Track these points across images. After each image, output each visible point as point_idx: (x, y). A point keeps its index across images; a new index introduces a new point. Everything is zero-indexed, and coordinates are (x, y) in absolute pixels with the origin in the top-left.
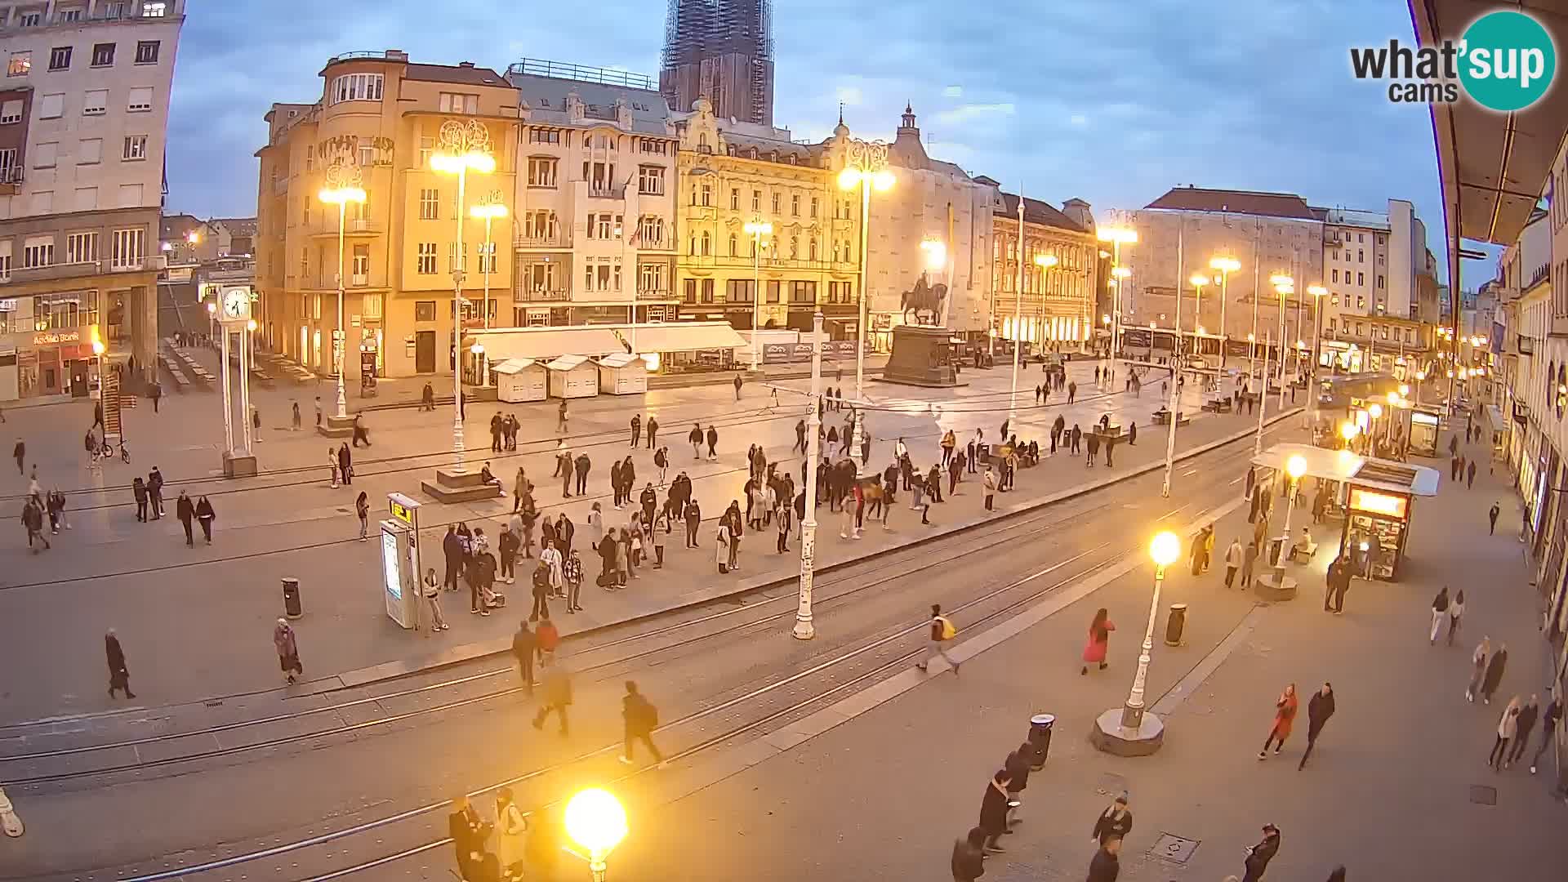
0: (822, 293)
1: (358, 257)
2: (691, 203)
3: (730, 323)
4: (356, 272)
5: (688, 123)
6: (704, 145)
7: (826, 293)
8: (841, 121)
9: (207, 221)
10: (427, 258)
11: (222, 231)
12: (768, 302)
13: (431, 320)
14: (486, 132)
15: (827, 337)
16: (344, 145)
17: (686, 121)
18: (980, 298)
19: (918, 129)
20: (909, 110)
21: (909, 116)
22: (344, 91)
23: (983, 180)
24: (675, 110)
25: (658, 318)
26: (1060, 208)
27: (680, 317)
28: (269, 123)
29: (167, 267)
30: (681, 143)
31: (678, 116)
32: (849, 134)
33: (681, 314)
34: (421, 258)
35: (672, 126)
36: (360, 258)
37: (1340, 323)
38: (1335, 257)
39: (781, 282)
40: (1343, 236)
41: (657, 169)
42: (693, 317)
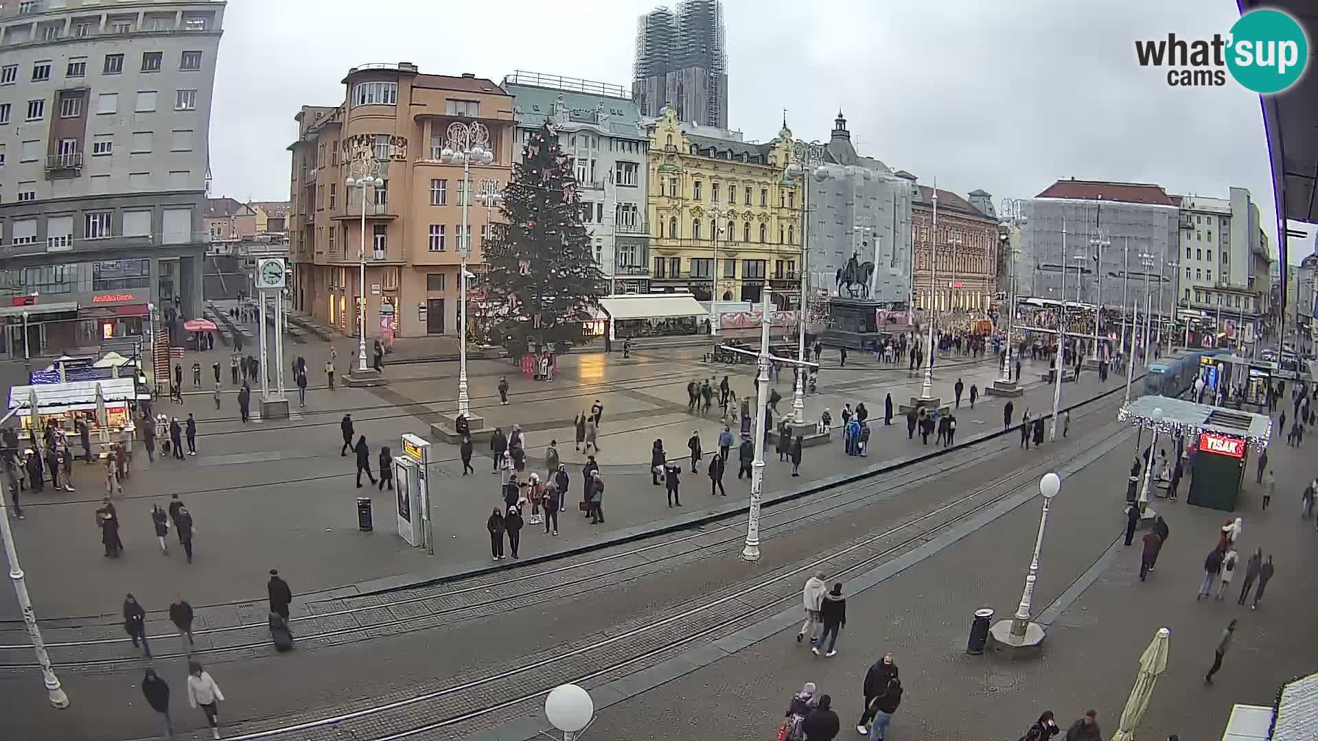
0: (771, 269)
1: (377, 236)
2: (661, 194)
3: (694, 295)
4: (376, 249)
5: (657, 126)
6: (671, 145)
7: (774, 270)
8: (785, 125)
9: (246, 203)
10: (437, 237)
11: (260, 212)
12: (725, 277)
13: (440, 290)
14: (487, 132)
15: (774, 307)
16: (364, 142)
17: (655, 124)
18: (901, 274)
19: (849, 132)
20: (841, 116)
21: (841, 121)
22: (363, 97)
23: (902, 175)
24: (645, 115)
25: (633, 290)
26: (966, 198)
27: (652, 290)
28: (299, 123)
29: (212, 241)
30: (651, 143)
31: (648, 121)
32: (791, 136)
33: (652, 287)
34: (431, 237)
35: (644, 129)
36: (379, 237)
37: (1193, 293)
38: (1189, 237)
39: (736, 261)
40: (1195, 219)
41: (631, 166)
42: (663, 289)
